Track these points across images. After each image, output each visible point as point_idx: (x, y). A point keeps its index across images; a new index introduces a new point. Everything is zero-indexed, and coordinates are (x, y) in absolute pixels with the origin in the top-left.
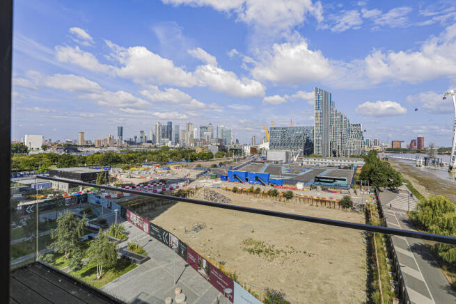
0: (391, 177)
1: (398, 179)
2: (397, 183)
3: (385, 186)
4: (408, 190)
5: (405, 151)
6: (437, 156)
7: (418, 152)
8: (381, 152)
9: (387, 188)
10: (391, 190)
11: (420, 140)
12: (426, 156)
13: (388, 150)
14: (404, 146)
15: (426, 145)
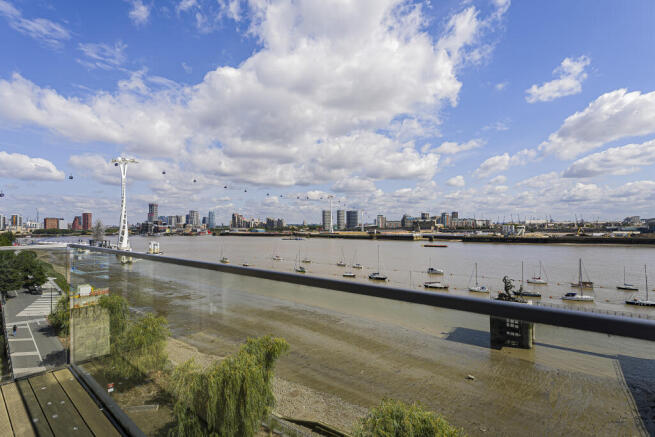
0: (31, 273)
1: (41, 274)
2: (39, 280)
3: (18, 287)
4: (57, 287)
5: (64, 233)
6: (105, 238)
7: (83, 233)
8: (23, 236)
9: (22, 290)
10: (30, 292)
11: (86, 217)
12: (91, 238)
13: (38, 233)
14: (63, 225)
15: (93, 223)
